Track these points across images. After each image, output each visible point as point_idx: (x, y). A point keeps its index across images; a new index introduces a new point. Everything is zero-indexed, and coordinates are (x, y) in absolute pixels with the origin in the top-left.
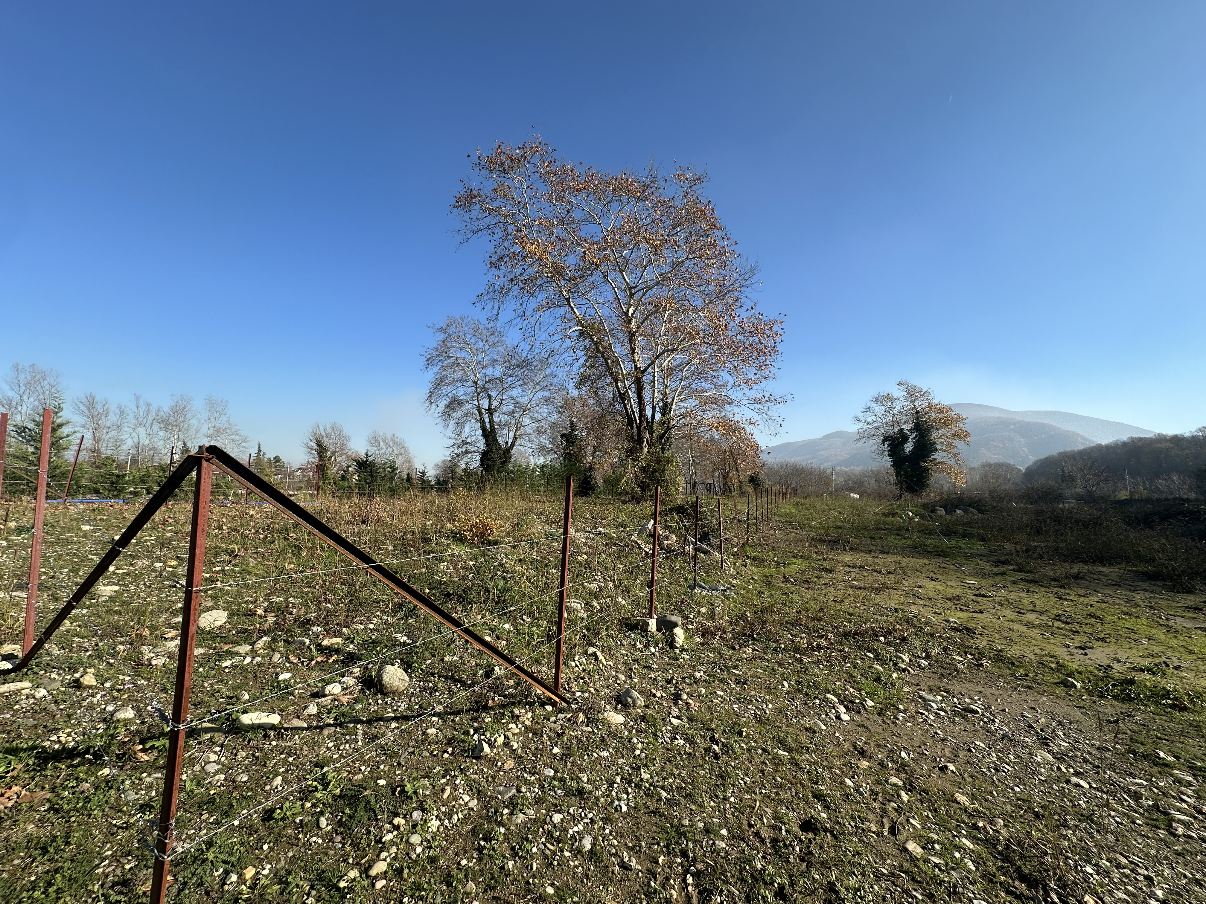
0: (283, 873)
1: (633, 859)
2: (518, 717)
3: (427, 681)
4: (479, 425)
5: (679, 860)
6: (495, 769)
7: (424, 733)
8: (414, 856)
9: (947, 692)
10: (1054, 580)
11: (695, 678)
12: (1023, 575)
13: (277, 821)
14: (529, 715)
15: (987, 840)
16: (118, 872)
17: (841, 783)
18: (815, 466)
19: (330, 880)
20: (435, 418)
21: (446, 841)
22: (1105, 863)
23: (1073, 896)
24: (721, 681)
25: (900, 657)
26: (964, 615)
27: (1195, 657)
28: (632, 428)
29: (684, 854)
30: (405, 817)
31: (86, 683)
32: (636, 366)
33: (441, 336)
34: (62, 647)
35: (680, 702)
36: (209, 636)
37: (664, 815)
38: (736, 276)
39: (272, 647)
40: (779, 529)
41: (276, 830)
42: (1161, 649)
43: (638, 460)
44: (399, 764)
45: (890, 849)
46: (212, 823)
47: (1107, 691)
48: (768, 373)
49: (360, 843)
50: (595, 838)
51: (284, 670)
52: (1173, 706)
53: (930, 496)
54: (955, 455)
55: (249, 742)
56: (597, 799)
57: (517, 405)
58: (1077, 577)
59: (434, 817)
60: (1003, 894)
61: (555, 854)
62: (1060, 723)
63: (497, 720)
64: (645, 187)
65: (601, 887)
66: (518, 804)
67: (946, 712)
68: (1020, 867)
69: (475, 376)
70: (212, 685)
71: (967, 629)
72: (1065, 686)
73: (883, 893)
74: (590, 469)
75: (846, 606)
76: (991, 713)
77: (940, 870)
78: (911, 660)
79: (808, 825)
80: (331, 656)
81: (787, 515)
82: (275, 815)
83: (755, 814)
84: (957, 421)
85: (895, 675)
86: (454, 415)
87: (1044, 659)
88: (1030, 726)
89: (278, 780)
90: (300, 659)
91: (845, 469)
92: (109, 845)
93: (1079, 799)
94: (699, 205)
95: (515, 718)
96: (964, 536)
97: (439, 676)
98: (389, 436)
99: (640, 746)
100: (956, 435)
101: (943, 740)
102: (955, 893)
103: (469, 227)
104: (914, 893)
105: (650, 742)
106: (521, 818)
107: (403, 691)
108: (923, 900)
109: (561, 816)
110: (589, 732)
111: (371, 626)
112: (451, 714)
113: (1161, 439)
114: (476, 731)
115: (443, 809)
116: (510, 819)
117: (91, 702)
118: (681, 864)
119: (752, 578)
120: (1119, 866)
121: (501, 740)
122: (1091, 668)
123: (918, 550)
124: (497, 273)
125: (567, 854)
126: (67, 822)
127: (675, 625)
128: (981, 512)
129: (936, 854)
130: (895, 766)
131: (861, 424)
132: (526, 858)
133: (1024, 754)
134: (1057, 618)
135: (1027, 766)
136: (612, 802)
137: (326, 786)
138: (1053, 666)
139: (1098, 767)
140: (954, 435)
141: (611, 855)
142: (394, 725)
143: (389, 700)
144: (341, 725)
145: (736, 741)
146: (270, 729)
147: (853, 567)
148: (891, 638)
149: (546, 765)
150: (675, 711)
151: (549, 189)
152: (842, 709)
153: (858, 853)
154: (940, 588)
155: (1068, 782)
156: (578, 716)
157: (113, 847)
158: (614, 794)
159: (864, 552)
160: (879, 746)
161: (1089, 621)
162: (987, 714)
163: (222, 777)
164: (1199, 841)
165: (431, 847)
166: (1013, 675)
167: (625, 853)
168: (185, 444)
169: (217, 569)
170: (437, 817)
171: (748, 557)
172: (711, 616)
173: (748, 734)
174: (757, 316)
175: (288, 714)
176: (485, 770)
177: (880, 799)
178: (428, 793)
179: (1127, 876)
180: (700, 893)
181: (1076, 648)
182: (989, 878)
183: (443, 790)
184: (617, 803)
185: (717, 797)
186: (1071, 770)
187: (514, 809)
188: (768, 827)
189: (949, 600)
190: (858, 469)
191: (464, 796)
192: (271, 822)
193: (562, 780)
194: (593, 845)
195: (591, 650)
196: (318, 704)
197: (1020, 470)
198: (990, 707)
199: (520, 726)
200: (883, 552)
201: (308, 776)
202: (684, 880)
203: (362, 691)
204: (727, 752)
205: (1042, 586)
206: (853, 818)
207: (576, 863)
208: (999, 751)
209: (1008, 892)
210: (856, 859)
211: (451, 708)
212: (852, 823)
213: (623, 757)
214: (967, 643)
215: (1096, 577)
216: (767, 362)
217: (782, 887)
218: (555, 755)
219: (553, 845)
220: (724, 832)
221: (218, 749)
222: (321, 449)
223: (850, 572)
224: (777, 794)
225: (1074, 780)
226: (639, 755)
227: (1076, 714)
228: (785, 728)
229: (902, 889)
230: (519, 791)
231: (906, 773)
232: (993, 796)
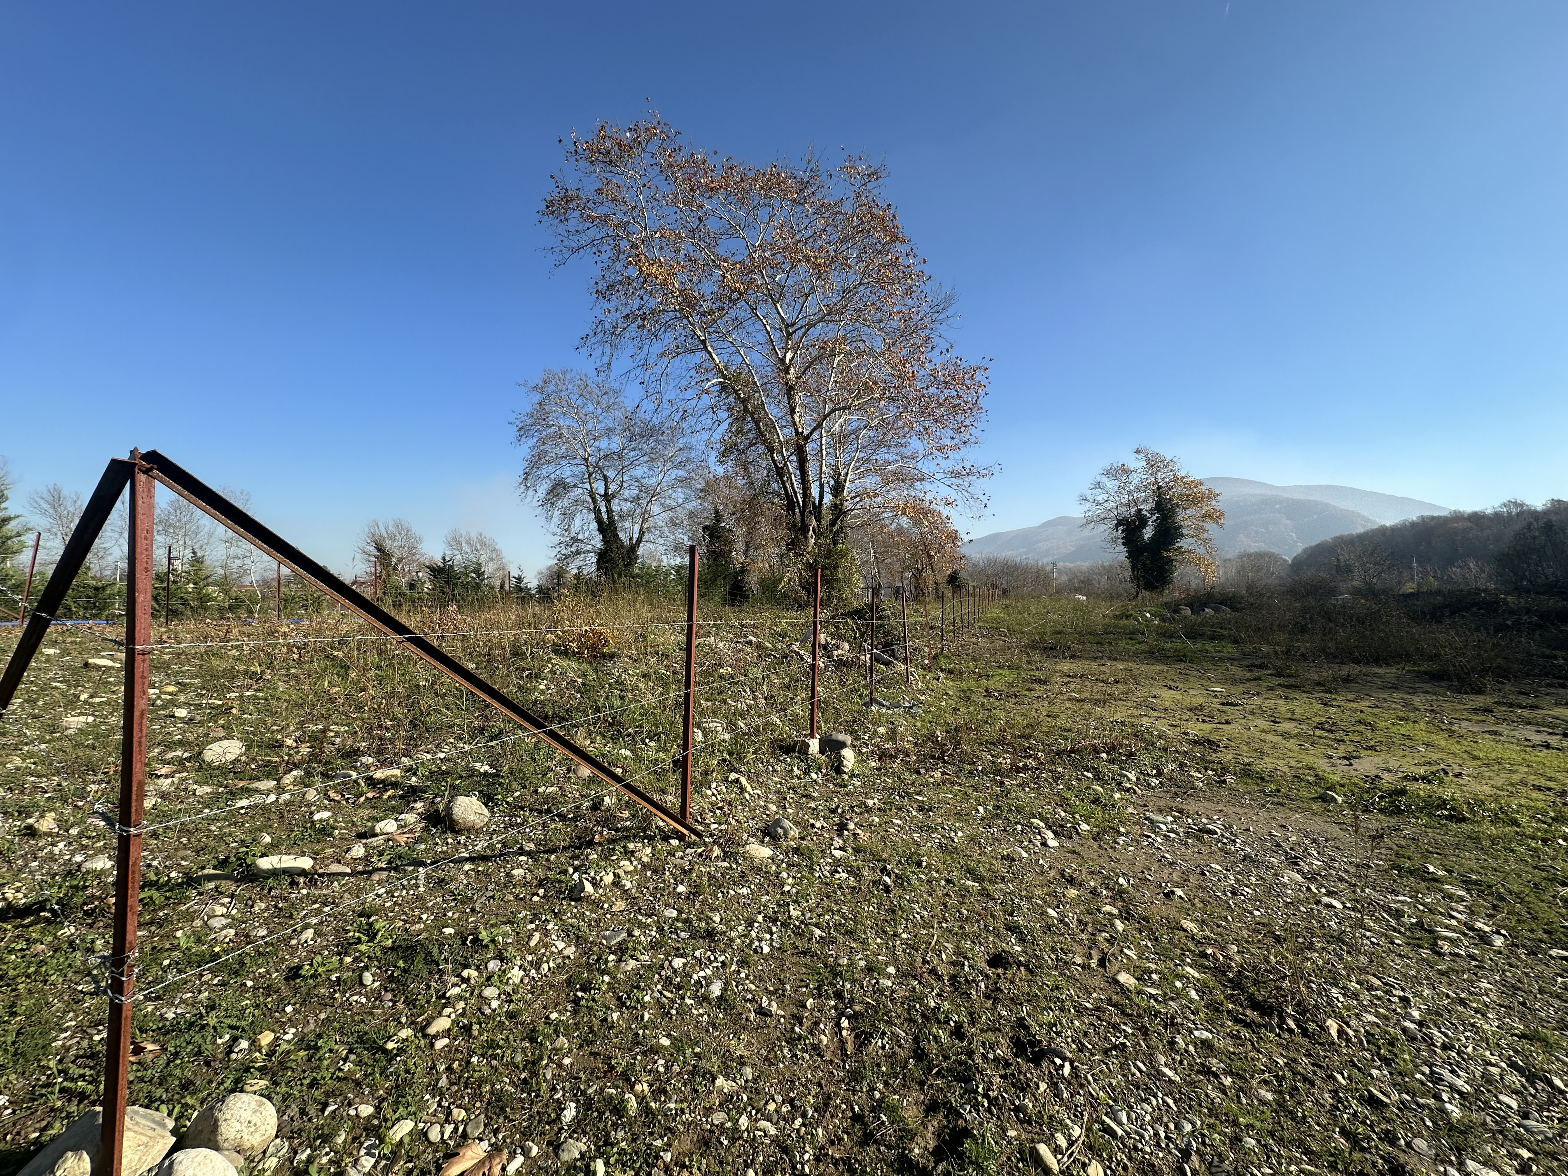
0: (312, 1037)
1: (774, 1003)
2: (632, 852)
3: (515, 816)
4: (592, 516)
5: (832, 1003)
6: (600, 911)
7: (508, 875)
8: (488, 1011)
9: (1181, 812)
10: (1319, 684)
11: (866, 807)
12: (1281, 680)
13: (305, 978)
14: (648, 850)
15: (1216, 968)
16: (85, 1044)
17: (1042, 914)
18: (1031, 562)
19: (375, 1042)
20: (534, 508)
21: (532, 994)
22: (1354, 986)
23: (1313, 1021)
24: (900, 809)
25: (1126, 776)
26: (1207, 727)
27: (1479, 763)
28: (794, 513)
29: (839, 995)
30: (478, 968)
31: (44, 829)
32: (796, 430)
33: (536, 397)
34: (10, 788)
35: (846, 833)
36: (217, 772)
37: (817, 955)
38: (925, 307)
39: (305, 782)
40: (983, 636)
41: (304, 990)
42: (1440, 755)
43: (802, 555)
44: (473, 910)
45: (1097, 981)
46: (216, 985)
47: (1372, 804)
48: (968, 436)
49: (416, 1000)
50: (727, 984)
51: (322, 808)
52: (1450, 818)
53: (1171, 594)
54: (1206, 542)
55: (269, 892)
56: (732, 940)
57: (642, 488)
58: (1346, 680)
59: (517, 968)
60: (1230, 1023)
61: (674, 1002)
62: (1314, 841)
63: (606, 856)
64: (804, 185)
65: (731, 1036)
66: (628, 949)
67: (1177, 834)
68: (1253, 994)
69: (585, 451)
70: (221, 828)
71: (1210, 742)
72: (1324, 801)
73: (1084, 1028)
74: (743, 571)
75: (1062, 721)
76: (1232, 833)
77: (1156, 1000)
78: (1138, 779)
79: (998, 960)
80: (387, 791)
81: (993, 620)
82: (303, 972)
83: (932, 950)
84: (1208, 498)
85: (1117, 796)
86: (559, 504)
87: (1301, 771)
88: (1278, 845)
89: (310, 933)
90: (343, 796)
91: (1069, 565)
92: (71, 1014)
93: (1328, 921)
94: (875, 211)
95: (629, 854)
96: (1212, 638)
97: (531, 810)
98: (474, 535)
99: (790, 881)
100: (1207, 516)
101: (1171, 864)
102: (1173, 1024)
103: (566, 243)
104: (1124, 1027)
105: (804, 877)
106: (632, 964)
107: (481, 828)
108: (1133, 1034)
109: (684, 960)
110: (726, 868)
111: (442, 755)
112: (544, 852)
113: (1458, 517)
114: (576, 870)
115: (529, 958)
116: (617, 967)
117: (51, 852)
118: (835, 1007)
119: (947, 694)
120: (1370, 988)
121: (609, 879)
122: (1356, 780)
123: (1154, 655)
124: (607, 305)
125: (689, 1002)
126: (13, 990)
127: (843, 745)
128: (1234, 609)
129: (1153, 985)
130: (1110, 894)
131: (1088, 505)
132: (636, 1008)
133: (1268, 876)
134: (1320, 726)
135: (1271, 888)
136: (751, 943)
137: (372, 937)
138: (1311, 779)
139: (1355, 885)
140: (1204, 516)
141: (746, 1001)
142: (467, 867)
143: (462, 839)
144: (396, 869)
145: (914, 872)
146: (299, 875)
147: (1073, 677)
148: (1114, 755)
149: (667, 905)
150: (838, 842)
151: (674, 188)
152: (1049, 834)
153: (1057, 988)
154: (1179, 697)
155: (1318, 902)
156: (711, 849)
157: (77, 1016)
158: (753, 934)
159: (1087, 659)
160: (1092, 873)
161: (1357, 728)
162: (1228, 835)
163: (232, 932)
164: (1468, 959)
165: (512, 1001)
166: (1262, 791)
167: (765, 998)
168: (194, 553)
169: (233, 695)
170: (520, 967)
171: (942, 670)
172: (892, 735)
173: (929, 865)
174: (954, 360)
175: (324, 857)
176: (588, 913)
177: (1090, 930)
178: (509, 941)
179: (1379, 999)
180: (857, 1037)
181: (1340, 758)
182: (1215, 1008)
183: (530, 937)
184: (757, 943)
185: (885, 932)
186: (1323, 890)
187: (623, 955)
188: (947, 963)
189: (1190, 710)
190: (1084, 565)
191: (557, 943)
192: (298, 981)
193: (687, 921)
194: (724, 990)
195: (733, 776)
196: (365, 846)
197: (1285, 561)
198: (1231, 827)
199: (635, 863)
200: (1110, 659)
201: (349, 928)
202: (838, 1024)
203: (426, 829)
204: (902, 884)
205: (1304, 692)
206: (1053, 950)
207: (701, 1011)
208: (1239, 873)
209: (1236, 1021)
210: (1056, 993)
211: (545, 846)
212: (1053, 956)
213: (768, 894)
214: (1208, 758)
215: (1369, 679)
216: (967, 423)
217: (959, 1026)
218: (680, 894)
219: (672, 992)
220: (891, 970)
221: (227, 900)
222: (383, 554)
223: (1069, 683)
224: (962, 927)
225: (1326, 900)
226: (789, 892)
227: (1336, 830)
228: (976, 856)
229: (1109, 1023)
230: (630, 934)
231: (1124, 901)
232: (1227, 921)
